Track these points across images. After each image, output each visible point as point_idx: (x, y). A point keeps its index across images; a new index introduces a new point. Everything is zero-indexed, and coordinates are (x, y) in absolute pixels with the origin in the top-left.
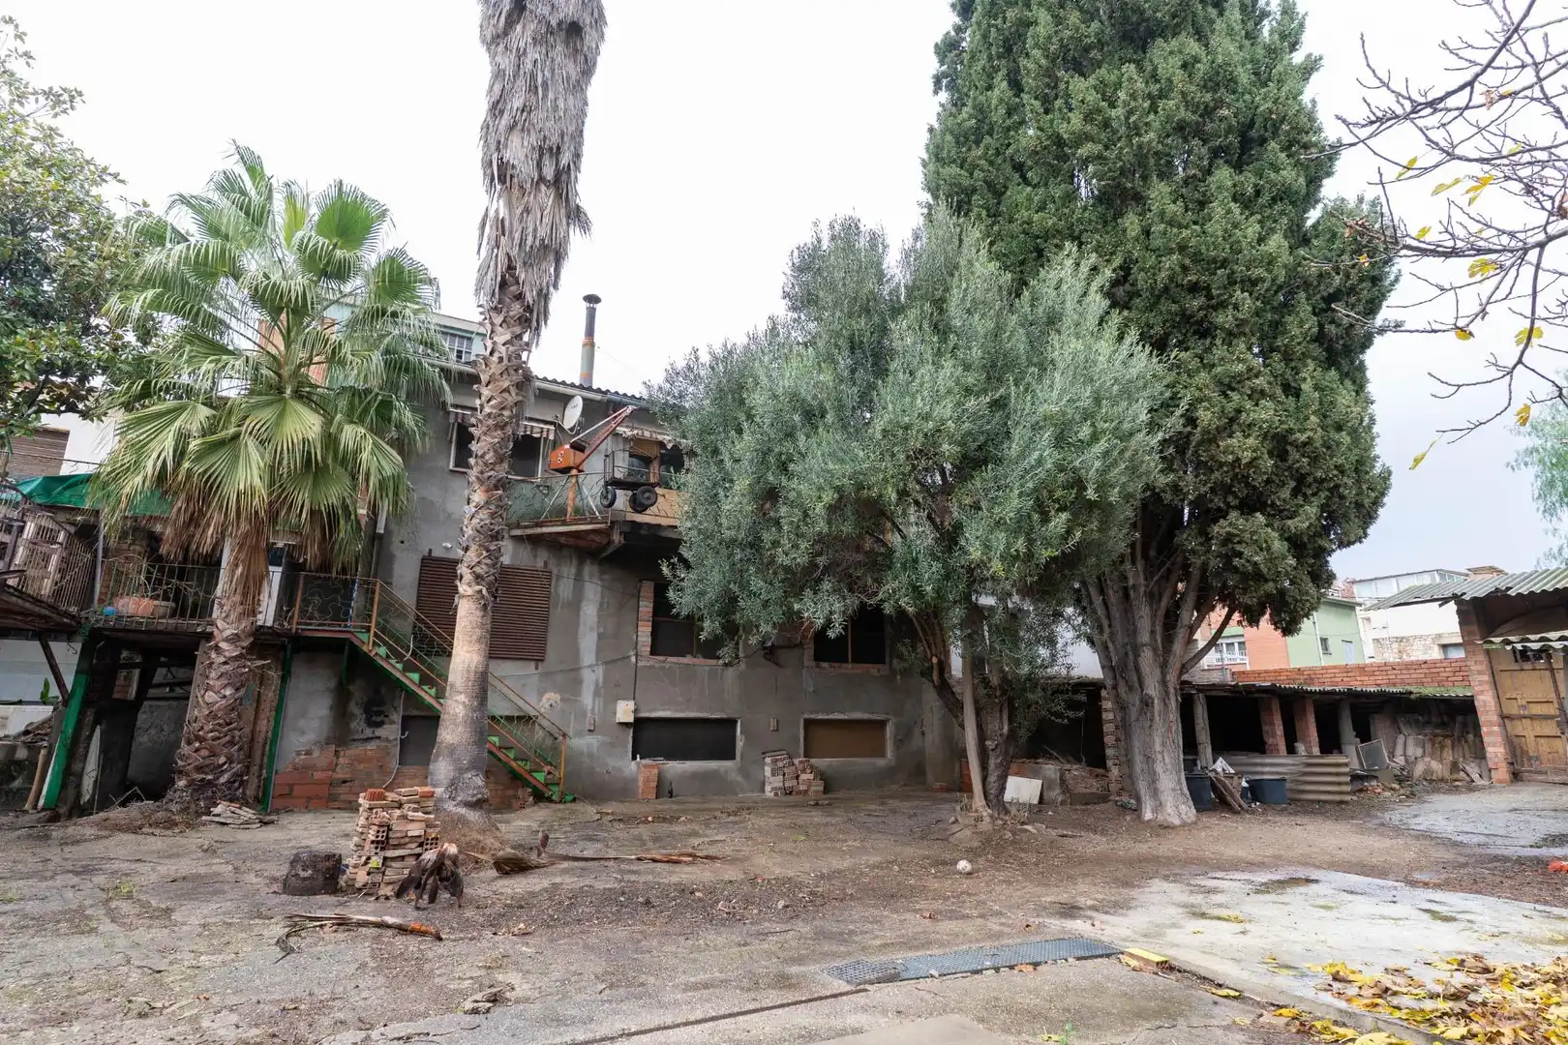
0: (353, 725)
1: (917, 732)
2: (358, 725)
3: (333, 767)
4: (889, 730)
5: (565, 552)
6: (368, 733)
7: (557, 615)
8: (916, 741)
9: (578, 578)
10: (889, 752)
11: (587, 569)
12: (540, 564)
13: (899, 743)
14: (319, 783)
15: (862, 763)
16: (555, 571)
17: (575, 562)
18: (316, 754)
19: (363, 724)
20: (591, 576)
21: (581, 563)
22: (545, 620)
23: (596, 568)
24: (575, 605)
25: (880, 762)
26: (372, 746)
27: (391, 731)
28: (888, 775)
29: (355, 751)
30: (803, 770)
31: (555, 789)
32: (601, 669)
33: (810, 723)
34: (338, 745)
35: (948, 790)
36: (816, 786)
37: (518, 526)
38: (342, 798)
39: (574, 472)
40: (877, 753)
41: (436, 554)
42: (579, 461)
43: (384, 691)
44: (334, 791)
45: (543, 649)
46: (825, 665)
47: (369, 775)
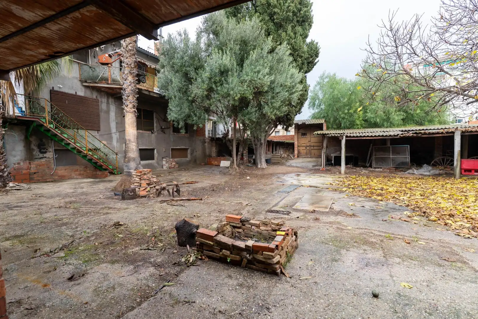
0: (34, 153)
1: (195, 151)
2: (36, 152)
3: (29, 168)
4: (189, 151)
5: (102, 93)
6: (41, 155)
7: (102, 115)
8: (195, 154)
9: (108, 103)
10: (189, 156)
11: (111, 100)
12: (95, 97)
13: (192, 154)
14: (24, 174)
15: (183, 160)
16: (100, 100)
17: (106, 97)
18: (22, 164)
19: (39, 153)
20: (112, 101)
21: (108, 98)
22: (98, 116)
23: (113, 100)
24: (108, 112)
25: (188, 159)
26: (43, 160)
27: (50, 155)
28: (189, 162)
29: (37, 162)
30: (173, 162)
31: (115, 171)
32: (118, 134)
33: (172, 149)
34: (30, 160)
35: (205, 165)
36: (177, 166)
37: (86, 82)
38: (35, 179)
39: (110, 65)
40: (187, 157)
41: (56, 89)
42: (111, 62)
43: (44, 140)
44: (32, 176)
45: (99, 127)
46: (175, 133)
47: (44, 170)
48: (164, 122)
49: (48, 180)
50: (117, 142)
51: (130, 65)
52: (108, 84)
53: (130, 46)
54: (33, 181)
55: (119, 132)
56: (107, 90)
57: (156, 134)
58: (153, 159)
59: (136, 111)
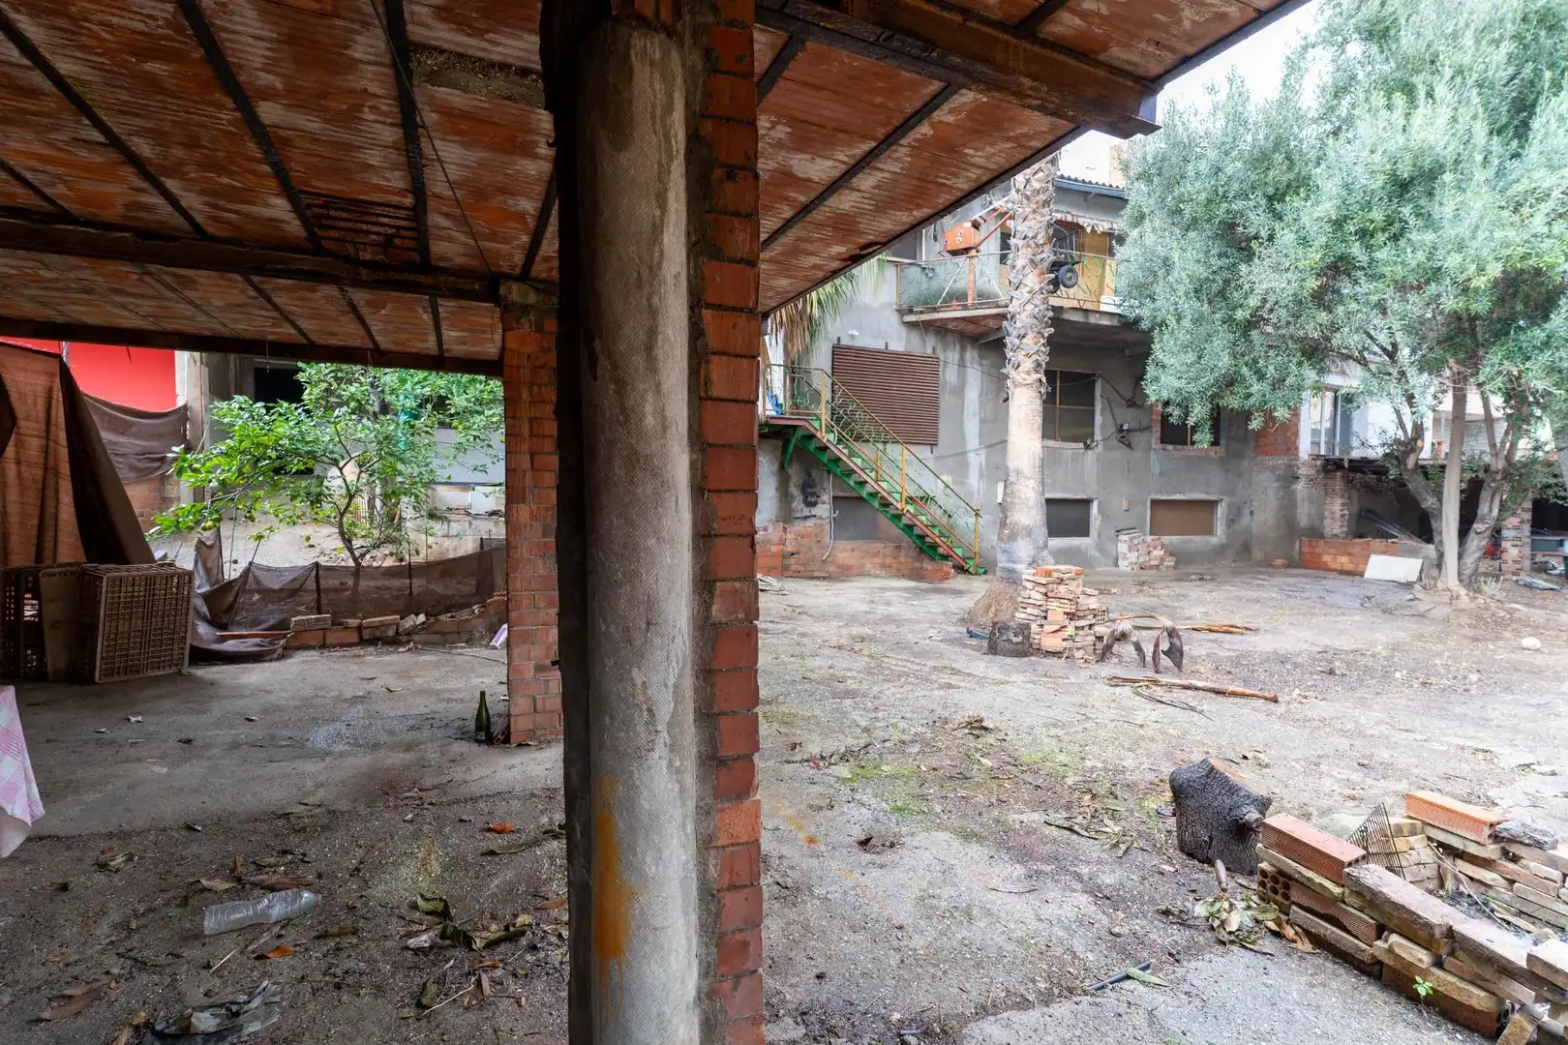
0: (794, 505)
1: (1246, 512)
2: (798, 504)
3: (782, 542)
4: (1221, 511)
5: (950, 338)
6: (806, 511)
7: (946, 401)
8: (1246, 520)
9: (962, 364)
10: (1220, 528)
11: (971, 355)
12: (929, 351)
13: (1231, 522)
14: (773, 555)
15: (1197, 541)
16: (942, 358)
17: (958, 348)
18: (770, 530)
19: (802, 505)
20: (973, 358)
21: (963, 349)
22: (935, 405)
23: (975, 354)
24: (960, 391)
25: (1214, 540)
26: (810, 523)
27: (824, 510)
28: (1221, 551)
29: (798, 527)
30: (1155, 548)
31: (971, 562)
32: (983, 453)
33: (1154, 502)
34: (785, 522)
35: (1289, 566)
36: (1170, 562)
37: (911, 311)
38: (793, 568)
39: (973, 253)
40: (1209, 530)
41: (844, 342)
42: (977, 241)
43: (814, 474)
44: (786, 562)
45: (935, 435)
46: (1170, 447)
47: (810, 548)
48: (1131, 410)
49: (816, 574)
50: (981, 476)
51: (1034, 237)
52: (965, 307)
53: (1038, 180)
54: (790, 573)
55: (989, 447)
56: (961, 326)
57: (1100, 448)
58: (1085, 533)
59: (1044, 380)
